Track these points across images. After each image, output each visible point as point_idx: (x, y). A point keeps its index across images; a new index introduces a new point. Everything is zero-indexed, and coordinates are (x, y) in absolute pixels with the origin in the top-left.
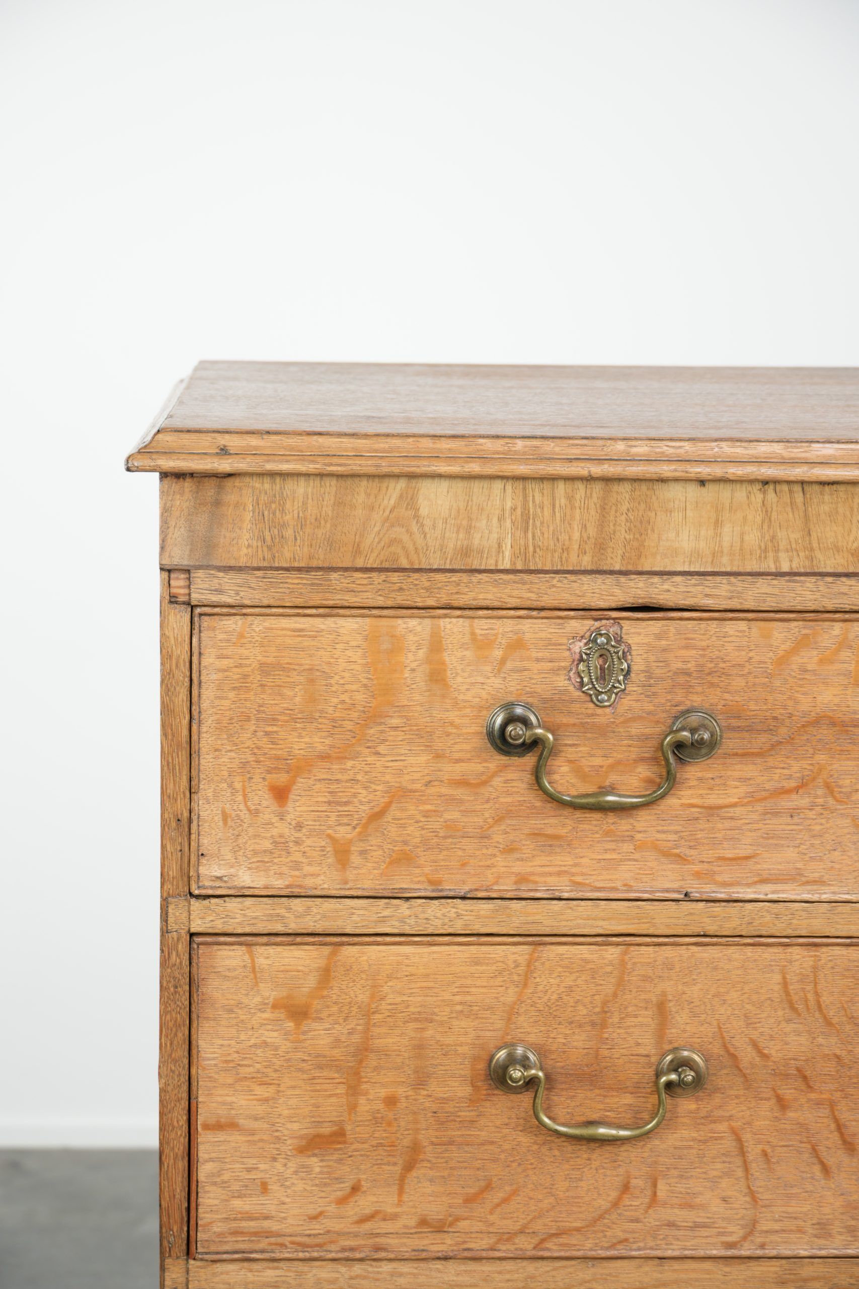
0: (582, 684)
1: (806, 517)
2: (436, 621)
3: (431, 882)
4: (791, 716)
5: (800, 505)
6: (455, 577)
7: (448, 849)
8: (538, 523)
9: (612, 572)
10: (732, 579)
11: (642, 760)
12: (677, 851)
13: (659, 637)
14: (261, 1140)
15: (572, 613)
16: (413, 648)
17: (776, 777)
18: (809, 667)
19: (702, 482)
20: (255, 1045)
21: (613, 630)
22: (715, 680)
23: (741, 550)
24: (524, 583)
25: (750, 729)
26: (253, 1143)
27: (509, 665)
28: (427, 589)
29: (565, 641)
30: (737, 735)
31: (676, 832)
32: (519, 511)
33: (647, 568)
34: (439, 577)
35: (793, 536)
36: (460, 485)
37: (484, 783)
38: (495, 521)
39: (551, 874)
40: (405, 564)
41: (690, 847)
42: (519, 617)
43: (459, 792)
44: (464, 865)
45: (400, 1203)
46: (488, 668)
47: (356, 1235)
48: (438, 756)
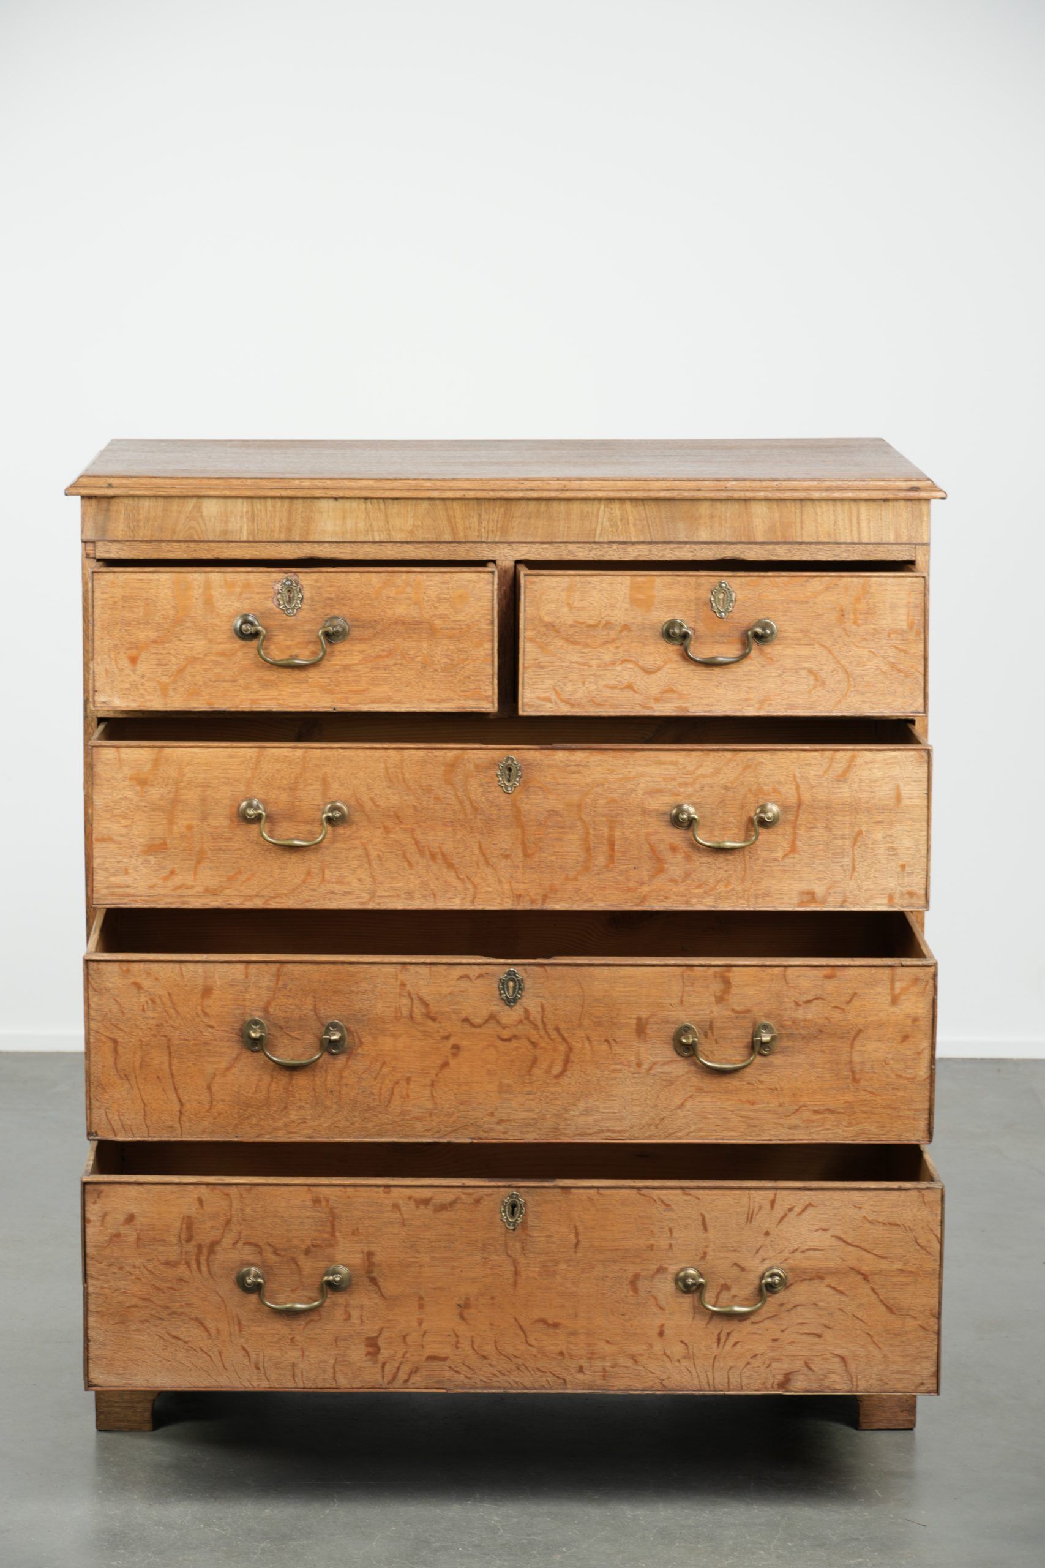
0: (280, 605)
1: (386, 516)
2: (207, 574)
3: (208, 704)
4: (383, 619)
5: (383, 509)
6: (220, 545)
7: (216, 687)
8: (259, 519)
9: (295, 542)
10: (352, 545)
11: (310, 642)
12: (329, 687)
13: (317, 581)
14: (125, 847)
15: (275, 568)
16: (196, 588)
17: (377, 650)
18: (392, 595)
20: (121, 799)
21: (294, 578)
22: (345, 602)
23: (356, 530)
24: (253, 547)
25: (363, 626)
26: (120, 848)
27: (244, 596)
28: (207, 550)
29: (270, 584)
30: (357, 629)
31: (329, 678)
32: (250, 513)
33: (311, 540)
34: (213, 544)
35: (380, 524)
36: (221, 501)
37: (233, 654)
38: (239, 518)
39: (267, 699)
40: (196, 538)
41: (336, 685)
42: (248, 572)
43: (221, 659)
44: (224, 695)
45: (195, 879)
46: (233, 597)
48: (210, 641)
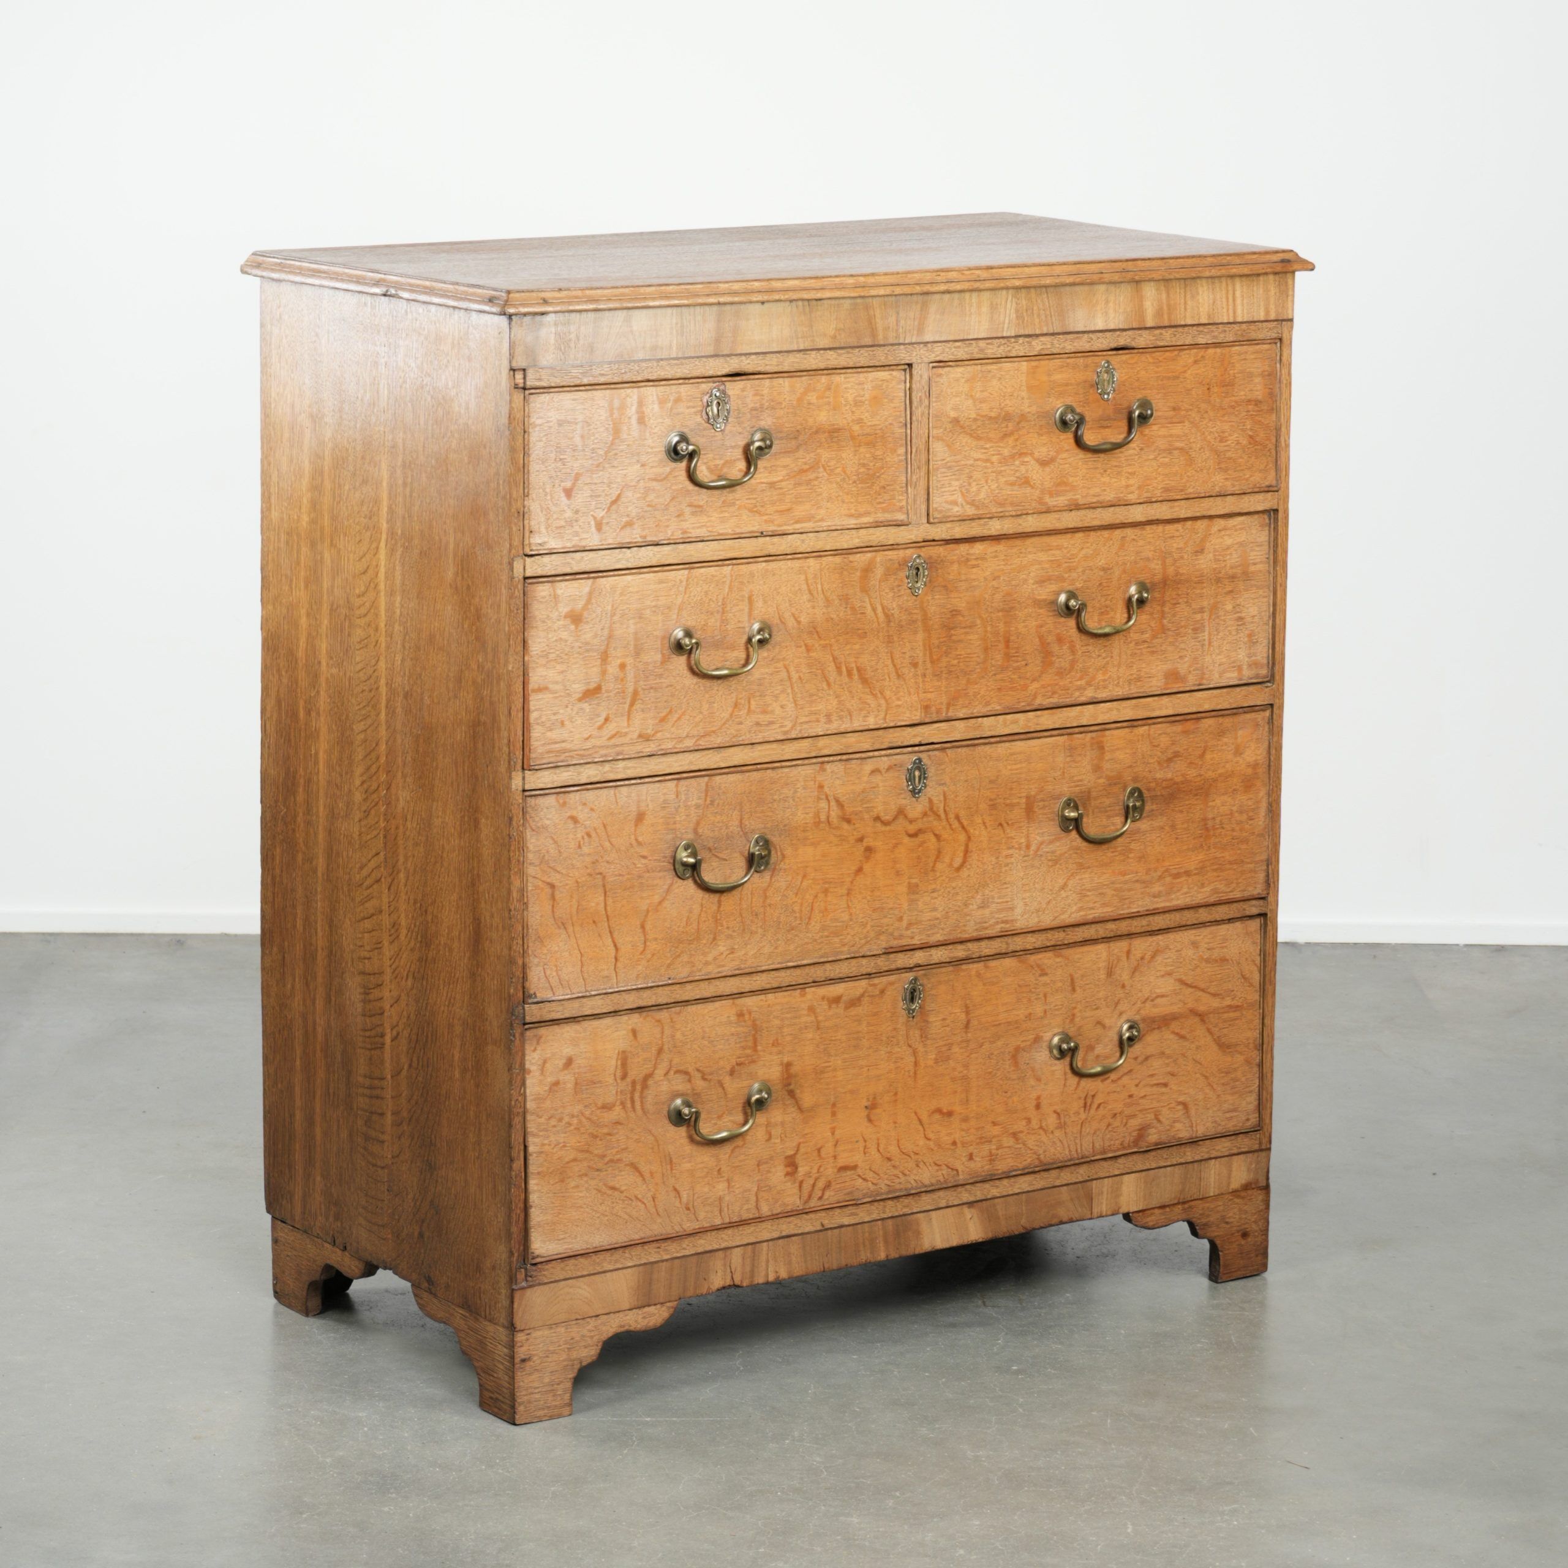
0: (709, 419)
1: (810, 319)
2: (640, 389)
3: (641, 537)
4: (805, 429)
5: (808, 312)
7: (648, 517)
8: (688, 331)
9: (722, 356)
10: (778, 355)
12: (756, 509)
13: (743, 390)
14: (561, 696)
15: (704, 380)
16: (630, 405)
19: (763, 303)
20: (556, 641)
21: (723, 387)
23: (781, 339)
24: (683, 364)
25: (785, 438)
26: (556, 697)
27: (675, 412)
28: (638, 371)
31: (755, 499)
32: (679, 324)
33: (739, 352)
35: (805, 330)
37: (665, 478)
38: (668, 331)
39: (698, 528)
41: (762, 506)
42: (679, 384)
43: (654, 485)
45: (629, 725)
46: (665, 414)
47: (608, 747)
48: (643, 465)
